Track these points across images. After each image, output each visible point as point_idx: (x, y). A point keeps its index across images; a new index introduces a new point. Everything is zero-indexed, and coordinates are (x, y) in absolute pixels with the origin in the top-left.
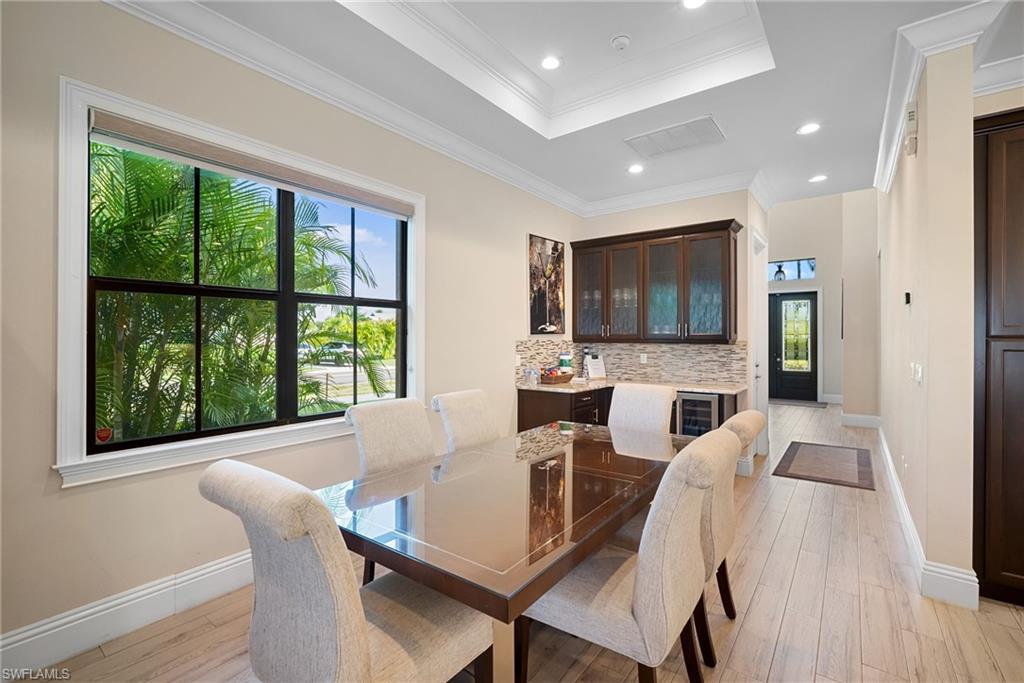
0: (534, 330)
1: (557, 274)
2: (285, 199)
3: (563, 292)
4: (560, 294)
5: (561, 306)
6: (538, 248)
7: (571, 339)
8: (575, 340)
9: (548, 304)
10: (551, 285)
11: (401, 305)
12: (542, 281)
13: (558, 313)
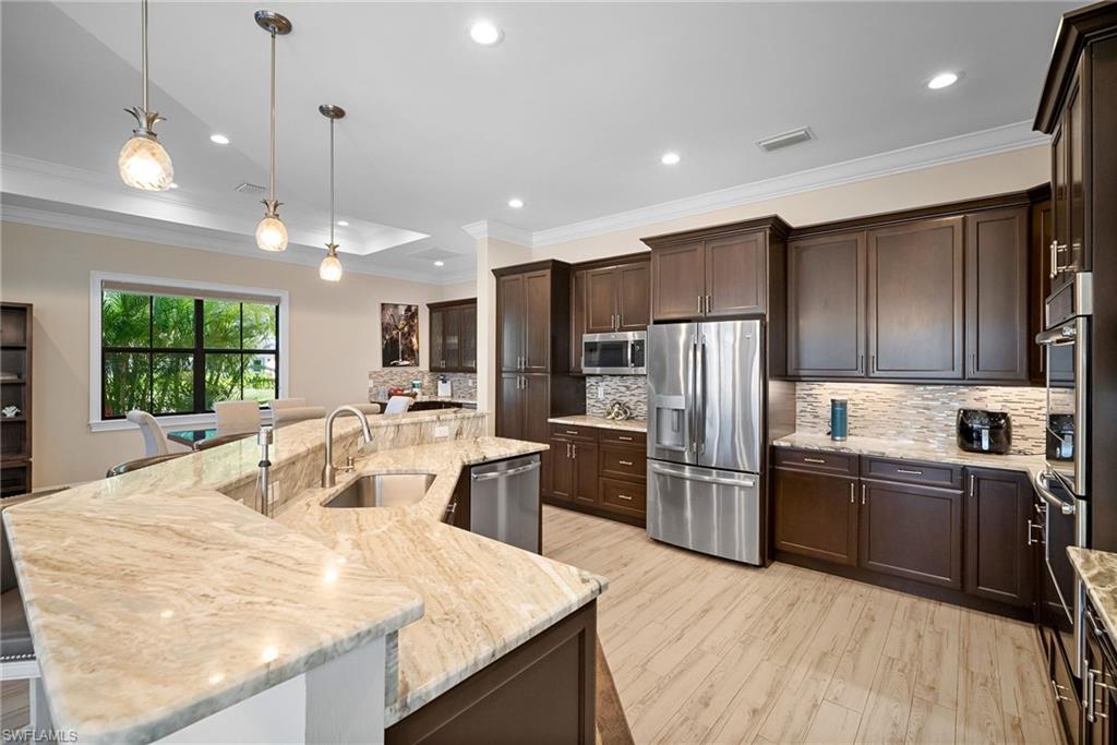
0: (386, 364)
1: (411, 327)
2: (199, 304)
3: (417, 338)
4: (414, 340)
5: (415, 347)
6: (390, 311)
7: (428, 369)
8: (431, 371)
9: (401, 347)
10: (403, 334)
11: (276, 353)
12: (394, 332)
13: (412, 354)
